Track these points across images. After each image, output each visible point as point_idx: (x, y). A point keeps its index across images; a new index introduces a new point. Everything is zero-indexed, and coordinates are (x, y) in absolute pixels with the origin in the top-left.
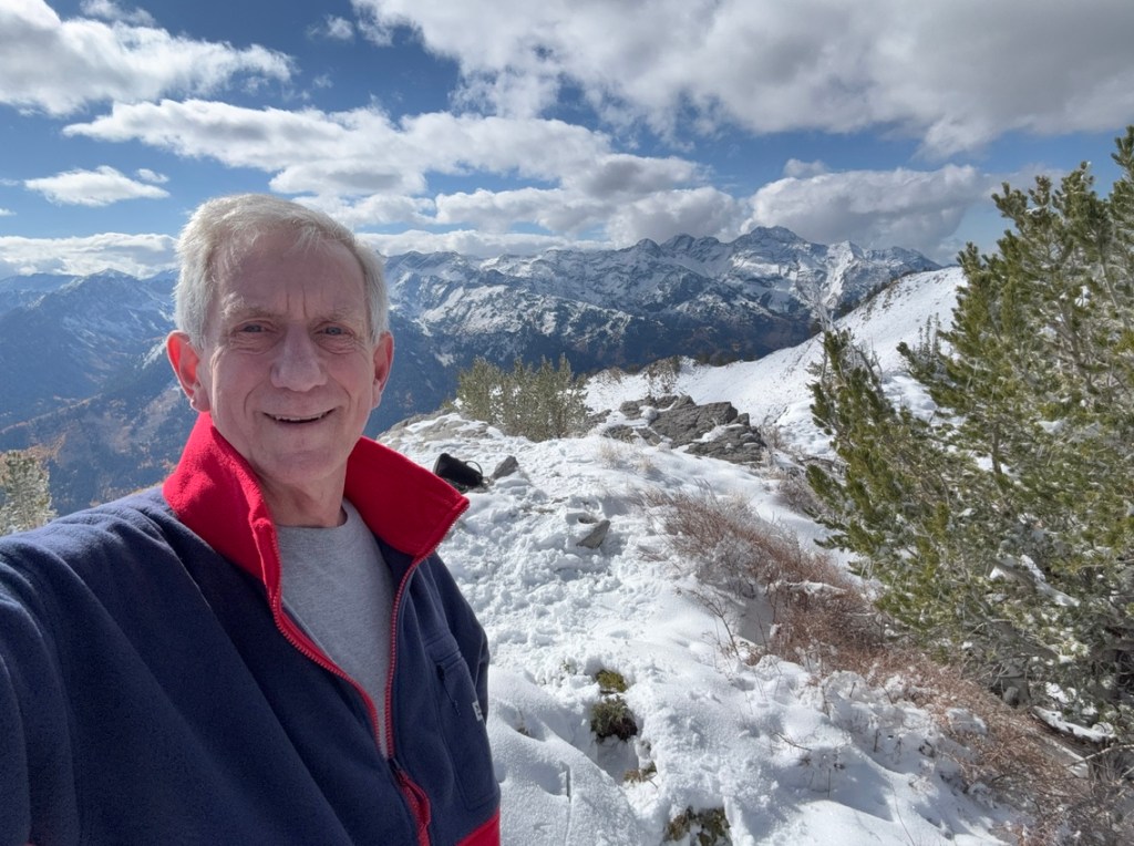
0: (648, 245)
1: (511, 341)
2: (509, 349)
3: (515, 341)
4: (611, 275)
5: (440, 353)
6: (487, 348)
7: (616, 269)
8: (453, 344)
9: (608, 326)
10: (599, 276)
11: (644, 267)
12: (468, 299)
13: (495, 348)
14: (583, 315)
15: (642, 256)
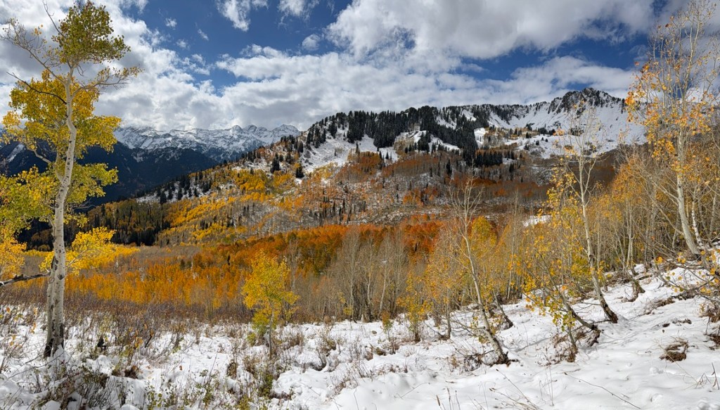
0: (237, 128)
1: (174, 152)
2: (172, 155)
3: (176, 151)
4: (221, 140)
5: (136, 156)
6: (161, 155)
7: (223, 137)
8: (143, 153)
9: (221, 155)
10: (216, 140)
11: (236, 137)
12: (154, 143)
13: (165, 154)
14: (210, 150)
15: (236, 132)
